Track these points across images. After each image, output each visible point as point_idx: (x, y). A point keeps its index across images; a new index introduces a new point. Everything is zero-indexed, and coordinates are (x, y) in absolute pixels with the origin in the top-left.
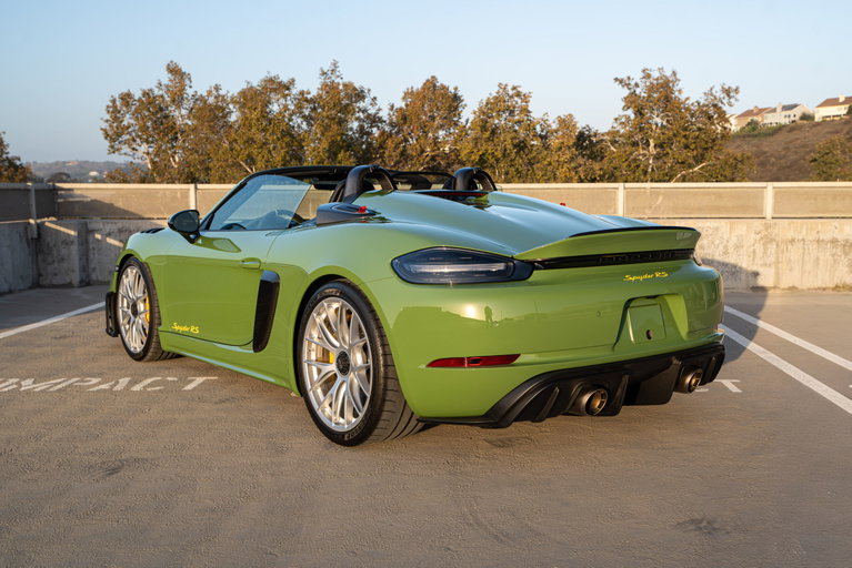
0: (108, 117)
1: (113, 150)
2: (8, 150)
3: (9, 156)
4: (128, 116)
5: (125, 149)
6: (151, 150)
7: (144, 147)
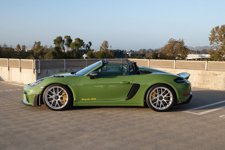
0: (211, 34)
1: (211, 43)
2: (184, 44)
3: (184, 46)
4: (217, 33)
5: (215, 43)
6: (222, 43)
7: (221, 43)
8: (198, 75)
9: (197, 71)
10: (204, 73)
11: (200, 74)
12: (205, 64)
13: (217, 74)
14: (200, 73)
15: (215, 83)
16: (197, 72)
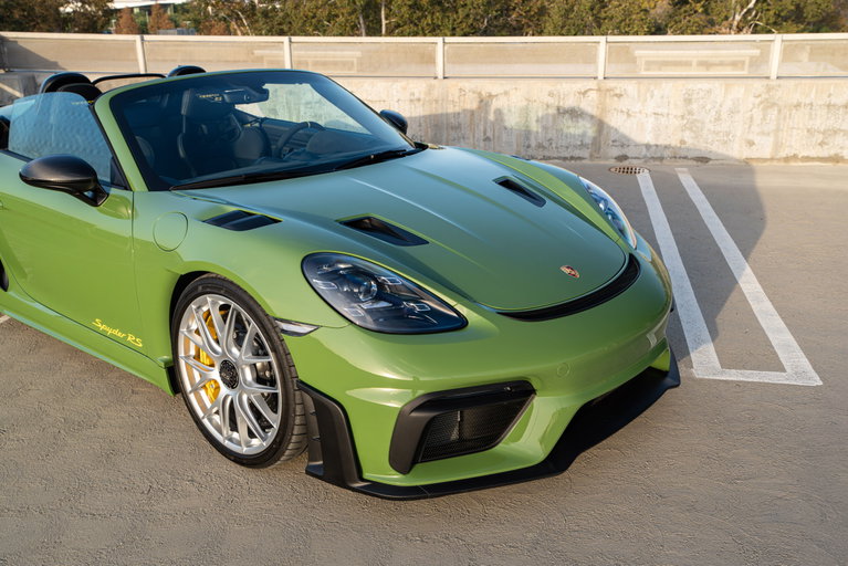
8: (408, 103)
9: (403, 83)
10: (436, 94)
11: (419, 100)
12: (434, 51)
13: (493, 94)
14: (417, 95)
15: (488, 134)
16: (404, 89)
